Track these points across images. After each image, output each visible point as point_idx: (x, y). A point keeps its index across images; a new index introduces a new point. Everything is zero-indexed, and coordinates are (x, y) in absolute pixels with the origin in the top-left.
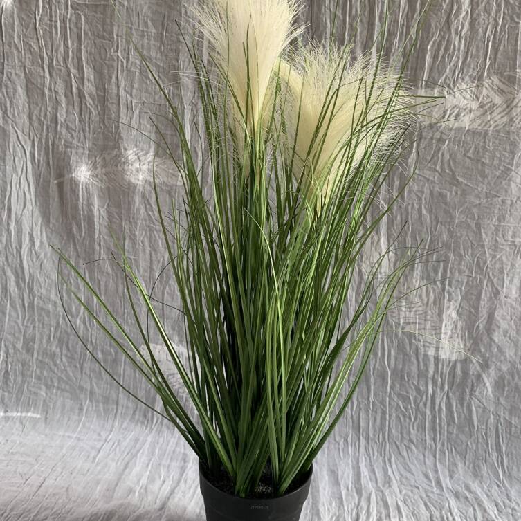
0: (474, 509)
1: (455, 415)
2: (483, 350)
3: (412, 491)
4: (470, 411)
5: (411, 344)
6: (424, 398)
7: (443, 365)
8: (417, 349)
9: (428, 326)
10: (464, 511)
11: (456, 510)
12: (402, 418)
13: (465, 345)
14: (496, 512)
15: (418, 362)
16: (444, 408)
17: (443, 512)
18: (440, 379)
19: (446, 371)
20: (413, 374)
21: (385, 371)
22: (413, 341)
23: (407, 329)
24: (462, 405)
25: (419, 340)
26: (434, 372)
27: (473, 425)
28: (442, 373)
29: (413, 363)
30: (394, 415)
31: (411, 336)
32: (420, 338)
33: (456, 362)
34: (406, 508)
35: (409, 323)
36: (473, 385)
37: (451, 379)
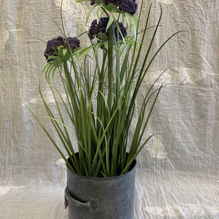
0: (172, 200)
1: (164, 176)
2: (170, 155)
3: (152, 197)
4: (168, 175)
5: (148, 154)
6: (153, 171)
7: (158, 160)
8: (150, 155)
9: (153, 148)
10: (168, 201)
11: (166, 201)
12: (147, 178)
13: (165, 154)
14: (178, 200)
15: (150, 160)
16: (160, 174)
17: (162, 202)
18: (157, 165)
19: (159, 162)
20: (149, 164)
21: (140, 163)
22: (148, 153)
23: (146, 149)
24: (165, 173)
25: (150, 153)
26: (156, 163)
27: (169, 179)
28: (158, 163)
29: (149, 160)
30: (144, 177)
31: (147, 151)
32: (151, 152)
33: (162, 159)
34: (151, 203)
35: (147, 147)
36: (168, 167)
37: (161, 165)
